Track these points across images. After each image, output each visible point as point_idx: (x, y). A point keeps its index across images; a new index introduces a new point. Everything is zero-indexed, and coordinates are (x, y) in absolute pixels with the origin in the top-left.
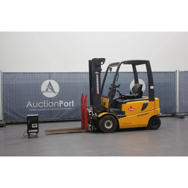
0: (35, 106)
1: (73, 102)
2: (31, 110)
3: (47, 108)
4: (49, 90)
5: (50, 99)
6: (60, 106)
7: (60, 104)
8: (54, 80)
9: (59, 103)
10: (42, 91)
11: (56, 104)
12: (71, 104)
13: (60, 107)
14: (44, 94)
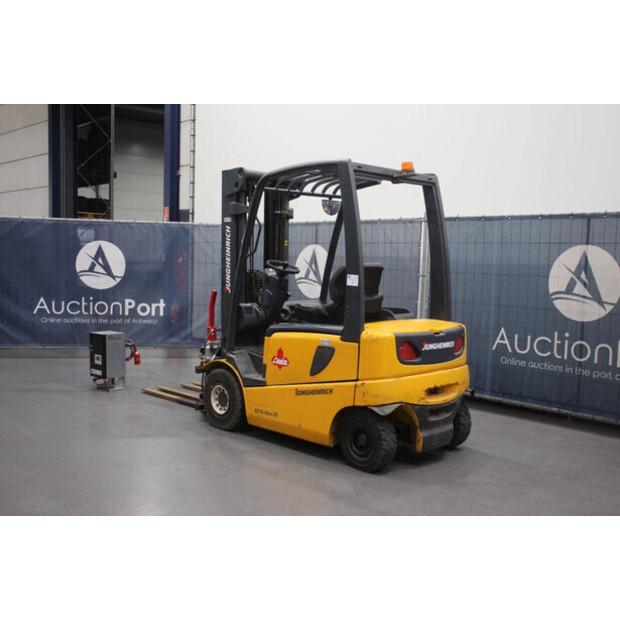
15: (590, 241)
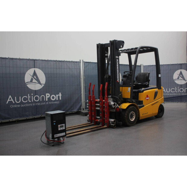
0: (18, 100)
1: (60, 95)
2: (13, 106)
3: (32, 103)
4: (34, 81)
5: (36, 92)
6: (47, 100)
7: (47, 97)
8: (39, 68)
9: (45, 96)
10: (26, 82)
11: (43, 97)
12: (59, 97)
13: (47, 102)
14: (28, 86)
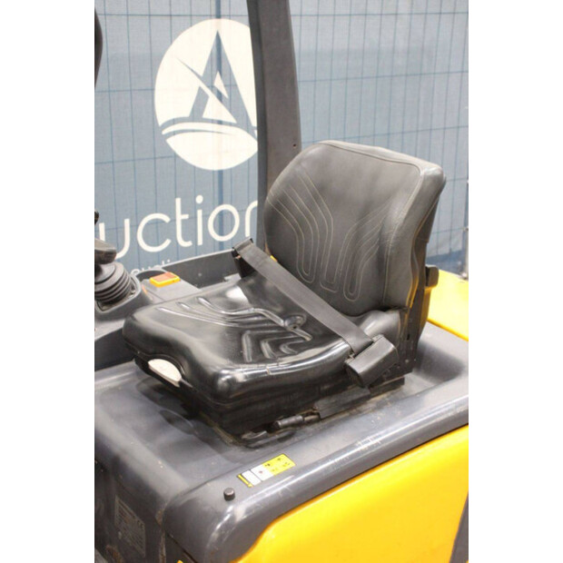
15: (224, 11)
